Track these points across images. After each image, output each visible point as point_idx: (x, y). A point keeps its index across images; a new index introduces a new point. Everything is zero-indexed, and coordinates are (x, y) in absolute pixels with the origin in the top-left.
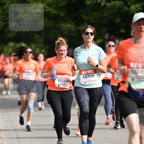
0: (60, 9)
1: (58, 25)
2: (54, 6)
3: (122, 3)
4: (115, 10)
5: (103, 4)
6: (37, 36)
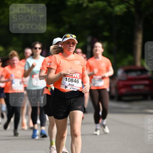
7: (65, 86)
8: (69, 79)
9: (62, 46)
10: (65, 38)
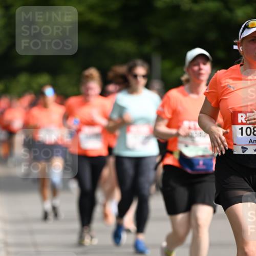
7: (242, 147)
8: (249, 130)
9: (241, 48)
10: (246, 30)
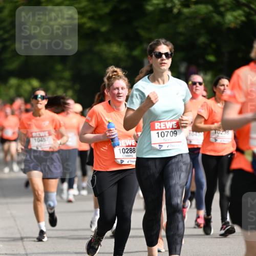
0: (100, 19)
1: (97, 48)
2: (90, 14)
3: (210, 8)
4: (198, 21)
5: (175, 11)
6: (59, 67)
